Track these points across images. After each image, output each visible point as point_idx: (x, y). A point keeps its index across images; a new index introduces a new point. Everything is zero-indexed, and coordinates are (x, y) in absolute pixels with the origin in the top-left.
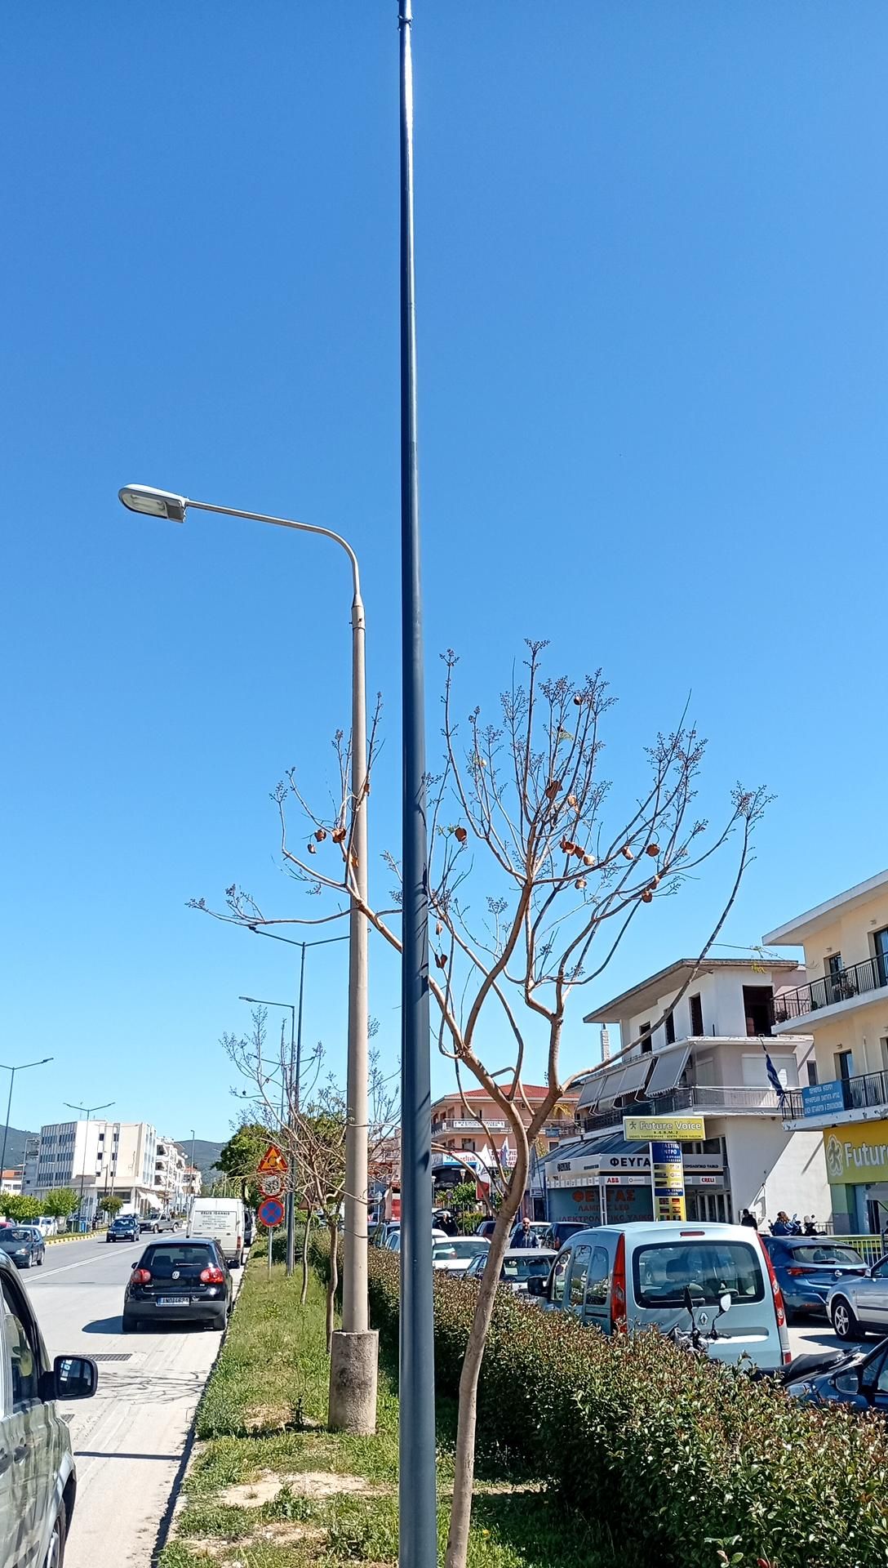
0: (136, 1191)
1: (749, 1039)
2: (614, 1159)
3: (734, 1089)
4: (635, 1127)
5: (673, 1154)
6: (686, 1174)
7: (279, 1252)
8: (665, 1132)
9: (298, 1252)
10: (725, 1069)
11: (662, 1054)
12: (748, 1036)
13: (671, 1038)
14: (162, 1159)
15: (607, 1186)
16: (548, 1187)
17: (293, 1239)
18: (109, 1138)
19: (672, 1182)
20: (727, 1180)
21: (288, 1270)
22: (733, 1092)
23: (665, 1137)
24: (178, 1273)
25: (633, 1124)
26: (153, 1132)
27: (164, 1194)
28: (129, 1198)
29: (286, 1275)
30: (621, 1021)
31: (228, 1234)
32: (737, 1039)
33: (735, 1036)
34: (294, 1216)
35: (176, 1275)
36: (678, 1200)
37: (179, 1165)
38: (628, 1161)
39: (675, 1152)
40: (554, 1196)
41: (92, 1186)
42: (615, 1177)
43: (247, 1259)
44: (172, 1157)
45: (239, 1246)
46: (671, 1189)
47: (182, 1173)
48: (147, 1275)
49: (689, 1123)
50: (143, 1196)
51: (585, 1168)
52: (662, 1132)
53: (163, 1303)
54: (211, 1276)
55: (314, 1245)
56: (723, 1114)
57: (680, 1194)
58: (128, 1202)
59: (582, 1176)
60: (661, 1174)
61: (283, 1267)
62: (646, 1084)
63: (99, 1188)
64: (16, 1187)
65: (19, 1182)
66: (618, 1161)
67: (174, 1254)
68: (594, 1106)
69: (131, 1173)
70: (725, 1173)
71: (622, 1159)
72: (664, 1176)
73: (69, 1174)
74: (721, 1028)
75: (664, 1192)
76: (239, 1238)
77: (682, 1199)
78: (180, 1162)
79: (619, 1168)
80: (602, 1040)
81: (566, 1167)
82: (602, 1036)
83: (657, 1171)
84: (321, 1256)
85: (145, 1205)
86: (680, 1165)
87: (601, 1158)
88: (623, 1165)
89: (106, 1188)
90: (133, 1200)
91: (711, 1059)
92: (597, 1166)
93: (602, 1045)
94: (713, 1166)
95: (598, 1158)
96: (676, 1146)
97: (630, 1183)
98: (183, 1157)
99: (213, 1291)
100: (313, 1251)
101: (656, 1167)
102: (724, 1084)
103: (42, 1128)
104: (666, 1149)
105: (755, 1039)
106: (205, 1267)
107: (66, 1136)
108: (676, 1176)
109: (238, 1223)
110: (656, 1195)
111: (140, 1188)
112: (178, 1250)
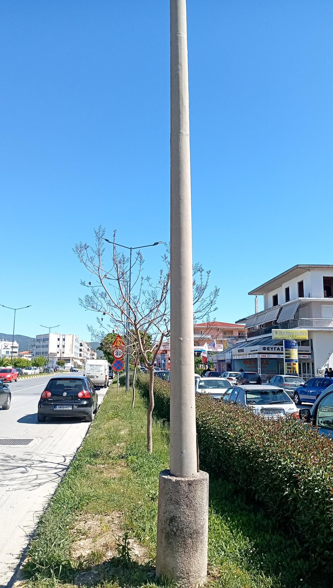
0: (72, 359)
1: (325, 299)
2: (264, 348)
3: (318, 320)
4: (277, 334)
5: (294, 345)
6: (299, 354)
7: (123, 382)
8: (290, 336)
9: (131, 382)
10: (314, 312)
11: (285, 306)
12: (324, 297)
13: (288, 299)
14: (81, 348)
15: (261, 358)
16: (233, 359)
17: (129, 376)
18: (61, 340)
19: (293, 357)
20: (313, 357)
21: (126, 390)
22: (317, 321)
23: (290, 338)
24: (66, 393)
25: (276, 332)
26: (78, 338)
27: (83, 360)
28: (70, 361)
29: (126, 392)
30: (264, 294)
31: (102, 374)
32: (320, 299)
33: (319, 297)
34: (129, 368)
35: (65, 394)
36: (295, 364)
37: (88, 350)
38: (270, 348)
39: (295, 344)
40: (236, 362)
41: (55, 357)
42: (264, 355)
43: (111, 384)
44: (85, 347)
45: (106, 379)
46: (292, 360)
47: (90, 353)
48: (49, 394)
49: (301, 333)
50: (75, 360)
51: (251, 351)
52: (289, 336)
53: (58, 408)
54: (84, 395)
55: (138, 379)
56: (313, 330)
57: (296, 362)
58: (69, 363)
59: (249, 354)
60: (288, 353)
61: (124, 388)
62: (277, 318)
63: (58, 357)
64: (29, 357)
65: (31, 355)
66: (266, 348)
67: (66, 383)
68: (252, 327)
69: (70, 352)
70: (312, 354)
71: (268, 348)
72: (290, 354)
73: (47, 352)
74: (313, 294)
75: (289, 360)
76: (106, 376)
77: (297, 364)
78: (88, 349)
79: (266, 351)
80: (255, 302)
81: (242, 351)
82: (255, 300)
83: (286, 352)
84: (141, 384)
85: (75, 363)
86: (297, 350)
87: (259, 347)
88: (268, 350)
89: (60, 358)
90: (71, 362)
91: (307, 307)
92: (257, 350)
93: (256, 304)
94: (307, 351)
95: (257, 347)
96: (295, 342)
97: (271, 357)
98: (90, 347)
99: (85, 403)
100: (138, 382)
101: (286, 350)
102: (313, 317)
103: (37, 336)
104: (291, 343)
105: (328, 298)
106: (81, 390)
107: (45, 339)
108: (295, 354)
109: (106, 370)
110: (285, 362)
111: (74, 358)
112: (69, 381)
